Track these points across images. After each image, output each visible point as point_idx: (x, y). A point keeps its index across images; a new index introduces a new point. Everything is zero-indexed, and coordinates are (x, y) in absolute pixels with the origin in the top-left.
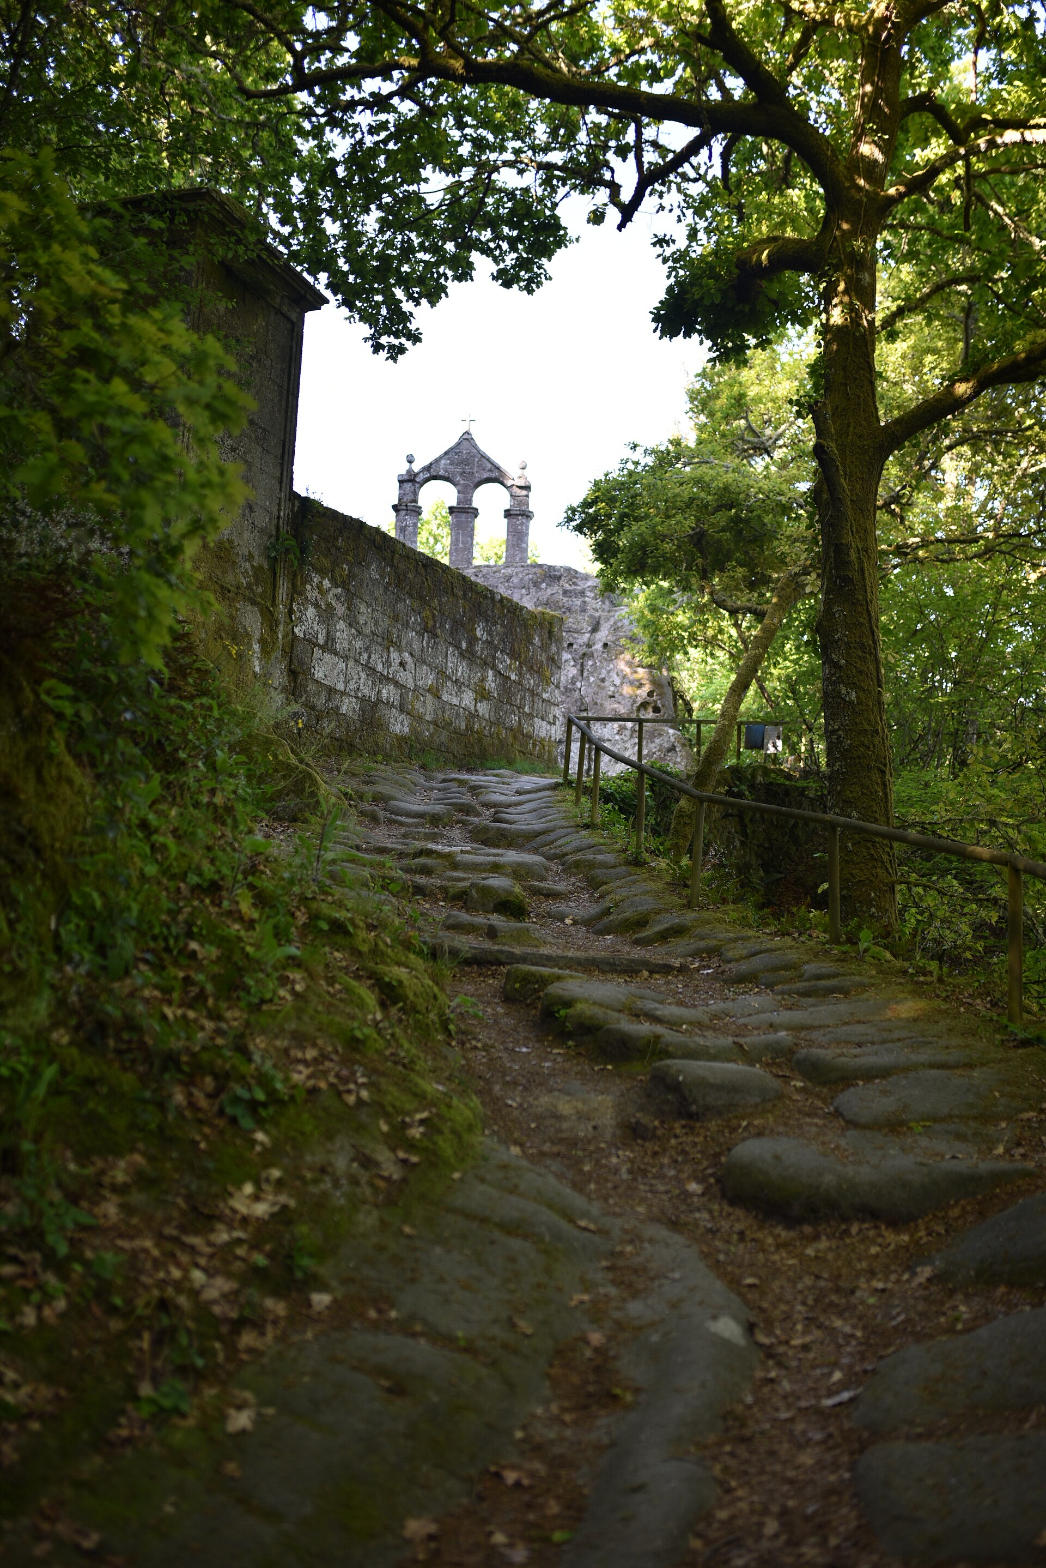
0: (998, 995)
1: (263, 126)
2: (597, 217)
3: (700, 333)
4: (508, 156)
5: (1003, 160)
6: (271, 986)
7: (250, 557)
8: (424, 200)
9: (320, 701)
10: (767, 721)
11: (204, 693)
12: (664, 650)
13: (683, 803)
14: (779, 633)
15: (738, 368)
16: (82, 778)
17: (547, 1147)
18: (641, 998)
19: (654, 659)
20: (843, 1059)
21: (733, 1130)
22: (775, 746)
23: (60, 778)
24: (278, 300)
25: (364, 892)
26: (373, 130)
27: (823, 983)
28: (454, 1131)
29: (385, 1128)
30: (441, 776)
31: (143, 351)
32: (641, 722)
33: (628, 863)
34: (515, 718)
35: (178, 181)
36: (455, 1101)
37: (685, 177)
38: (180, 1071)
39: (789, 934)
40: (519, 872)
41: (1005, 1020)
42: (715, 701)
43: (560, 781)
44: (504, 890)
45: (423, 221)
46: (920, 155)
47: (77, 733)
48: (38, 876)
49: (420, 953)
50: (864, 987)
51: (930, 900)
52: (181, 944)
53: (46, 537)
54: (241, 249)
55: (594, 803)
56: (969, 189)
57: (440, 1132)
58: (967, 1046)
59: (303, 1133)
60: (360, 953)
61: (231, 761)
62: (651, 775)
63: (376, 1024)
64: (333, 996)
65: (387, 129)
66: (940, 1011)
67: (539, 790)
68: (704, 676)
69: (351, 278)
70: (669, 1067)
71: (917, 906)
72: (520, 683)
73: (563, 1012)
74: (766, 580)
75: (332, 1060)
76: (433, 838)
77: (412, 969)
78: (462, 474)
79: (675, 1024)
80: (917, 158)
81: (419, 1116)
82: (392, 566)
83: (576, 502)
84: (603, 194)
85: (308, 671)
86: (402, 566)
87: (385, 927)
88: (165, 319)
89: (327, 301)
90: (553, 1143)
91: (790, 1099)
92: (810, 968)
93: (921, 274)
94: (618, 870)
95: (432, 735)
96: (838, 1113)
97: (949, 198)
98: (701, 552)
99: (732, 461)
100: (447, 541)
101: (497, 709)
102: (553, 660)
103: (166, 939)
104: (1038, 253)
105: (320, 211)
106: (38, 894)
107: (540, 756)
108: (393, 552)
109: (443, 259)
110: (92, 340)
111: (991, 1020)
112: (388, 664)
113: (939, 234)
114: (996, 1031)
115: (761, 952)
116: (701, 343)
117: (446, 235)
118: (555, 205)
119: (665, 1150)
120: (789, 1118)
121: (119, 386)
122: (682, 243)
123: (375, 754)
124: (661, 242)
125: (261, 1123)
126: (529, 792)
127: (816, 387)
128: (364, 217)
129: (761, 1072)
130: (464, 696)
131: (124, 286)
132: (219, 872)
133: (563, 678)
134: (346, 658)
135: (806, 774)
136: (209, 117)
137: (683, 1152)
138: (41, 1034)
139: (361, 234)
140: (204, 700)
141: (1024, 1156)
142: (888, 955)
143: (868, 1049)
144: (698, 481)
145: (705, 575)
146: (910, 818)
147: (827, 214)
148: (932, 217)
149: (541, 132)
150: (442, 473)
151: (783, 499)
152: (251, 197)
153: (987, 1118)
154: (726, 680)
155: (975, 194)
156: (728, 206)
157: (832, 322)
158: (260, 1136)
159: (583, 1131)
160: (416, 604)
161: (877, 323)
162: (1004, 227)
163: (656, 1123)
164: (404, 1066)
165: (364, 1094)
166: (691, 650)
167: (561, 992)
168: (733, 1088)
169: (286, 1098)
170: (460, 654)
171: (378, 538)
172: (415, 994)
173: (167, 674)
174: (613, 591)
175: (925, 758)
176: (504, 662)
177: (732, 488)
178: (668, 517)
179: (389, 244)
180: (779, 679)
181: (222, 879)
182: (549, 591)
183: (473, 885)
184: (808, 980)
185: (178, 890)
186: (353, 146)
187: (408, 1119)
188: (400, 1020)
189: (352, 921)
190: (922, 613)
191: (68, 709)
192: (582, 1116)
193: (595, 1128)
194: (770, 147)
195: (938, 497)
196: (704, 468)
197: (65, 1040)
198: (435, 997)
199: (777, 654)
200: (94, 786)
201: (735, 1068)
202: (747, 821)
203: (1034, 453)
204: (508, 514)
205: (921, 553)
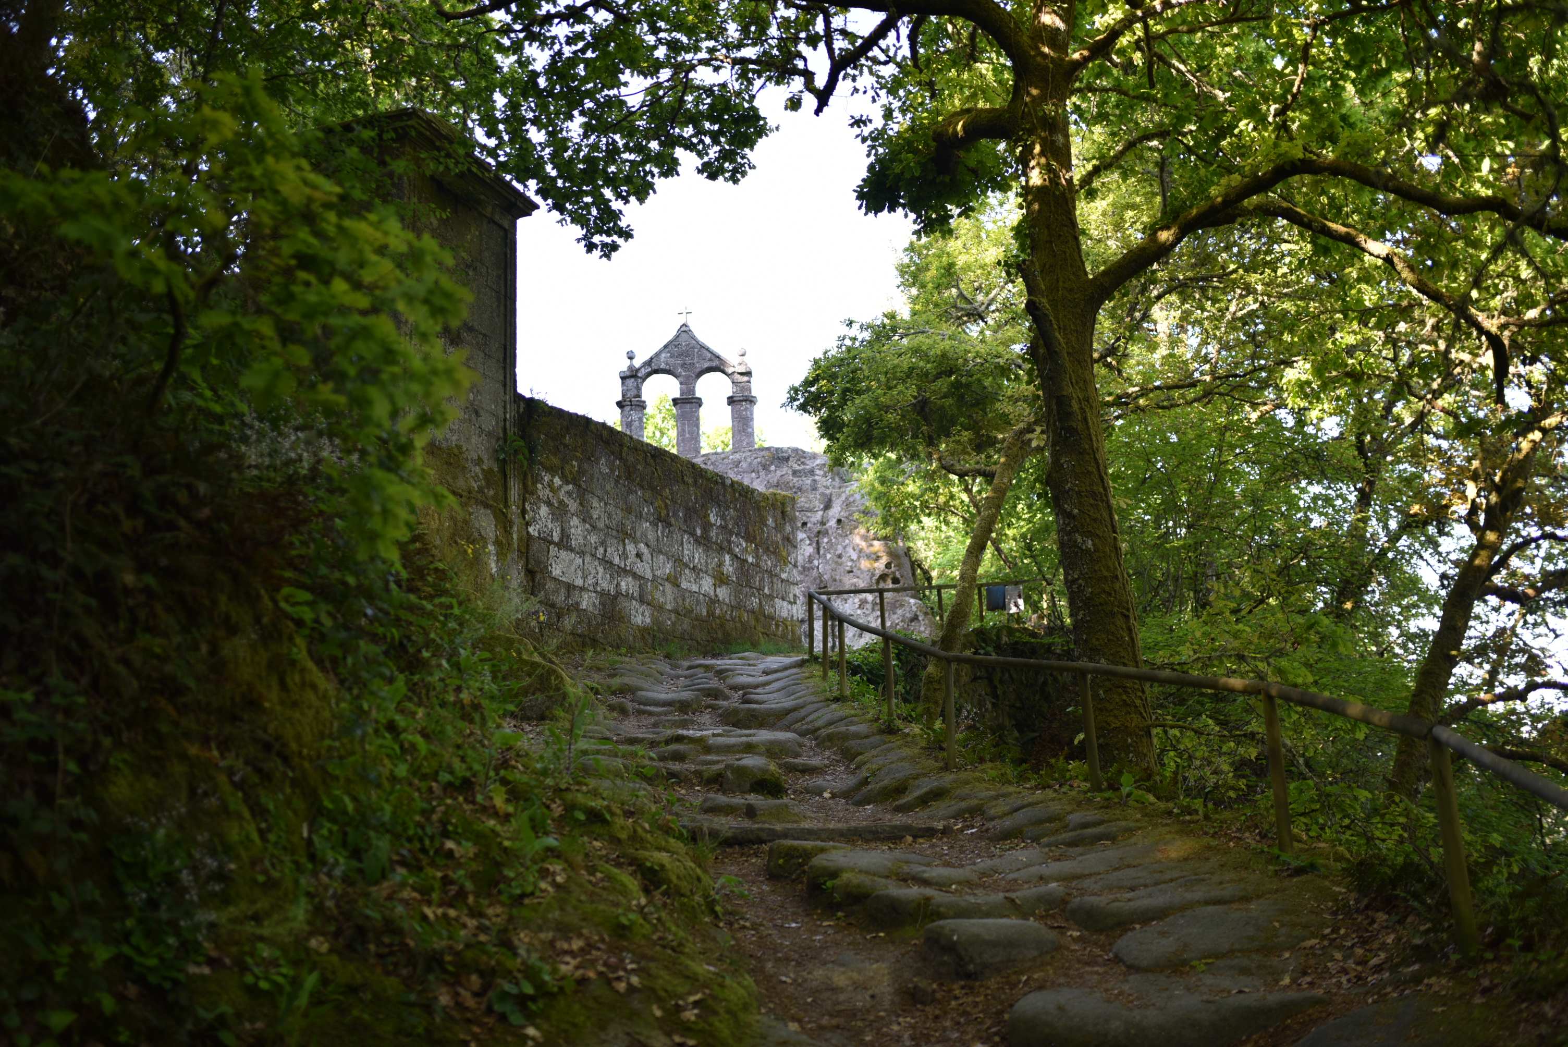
0: (1266, 827)
1: (463, 47)
2: (794, 104)
3: (904, 206)
4: (704, 55)
5: (1179, 21)
6: (531, 879)
7: (479, 461)
8: (624, 103)
9: (560, 599)
10: (1006, 582)
11: (443, 592)
12: (897, 521)
13: (930, 669)
14: (1009, 494)
15: (943, 237)
16: (326, 684)
17: (825, 1021)
18: (907, 862)
19: (888, 531)
20: (1117, 904)
21: (1013, 986)
22: (1017, 605)
23: (303, 684)
24: (489, 209)
25: (618, 782)
26: (570, 41)
27: (1089, 831)
28: (729, 1011)
29: (658, 1013)
30: (686, 664)
31: (361, 252)
32: (881, 592)
33: (881, 732)
34: (755, 601)
35: (384, 104)
36: (728, 981)
37: (875, 61)
38: (445, 971)
39: (1049, 787)
40: (773, 751)
41: (1276, 851)
42: (953, 568)
43: (806, 657)
44: (760, 769)
45: (625, 123)
46: (1101, 21)
47: (317, 637)
48: (288, 782)
49: (680, 837)
50: (1130, 831)
51: (1188, 742)
52: (437, 844)
53: (276, 451)
54: (451, 163)
55: (841, 675)
56: (1150, 49)
57: (715, 1013)
58: (1241, 880)
59: (575, 1025)
60: (619, 841)
61: (475, 658)
62: (896, 641)
63: (641, 909)
64: (594, 885)
65: (584, 39)
66: (1209, 848)
67: (786, 668)
68: (940, 544)
69: (560, 183)
70: (942, 927)
71: (1175, 749)
72: (757, 565)
73: (829, 884)
74: (992, 442)
75: (599, 949)
76: (684, 724)
77: (673, 853)
78: (683, 366)
79: (944, 885)
80: (1097, 25)
81: (692, 999)
82: (621, 459)
83: (797, 382)
84: (798, 83)
85: (545, 569)
86: (631, 459)
87: (643, 813)
88: (380, 222)
89: (537, 207)
90: (831, 1016)
91: (1068, 949)
92: (1075, 818)
93: (1113, 134)
94: (872, 739)
95: (674, 624)
96: (1117, 959)
97: (1131, 60)
98: (925, 419)
99: (948, 329)
100: (673, 434)
101: (737, 593)
102: (788, 539)
103: (421, 840)
104: (1223, 105)
105: (524, 121)
106: (288, 803)
107: (784, 636)
108: (621, 445)
109: (648, 157)
110: (309, 246)
111: (1262, 852)
112: (624, 556)
113: (1125, 93)
114: (1268, 862)
115: (1023, 807)
116: (906, 216)
117: (649, 135)
118: (753, 97)
119: (946, 1013)
120: (1068, 968)
121: (340, 286)
122: (878, 123)
123: (618, 647)
124: (858, 122)
125: (531, 1018)
126: (776, 671)
127: (1022, 248)
128: (568, 124)
129: (1036, 924)
130: (703, 582)
131: (338, 190)
132: (470, 769)
133: (800, 558)
134: (582, 554)
135: (1050, 630)
136: (411, 44)
137: (965, 1013)
138: (300, 941)
139: (566, 139)
140: (443, 599)
141: (1311, 984)
142: (1151, 798)
143: (1141, 892)
144: (916, 351)
145: (931, 442)
146: (1159, 661)
147: (1016, 82)
148: (1117, 79)
149: (733, 30)
150: (663, 366)
151: (1001, 361)
152: (456, 115)
153: (1269, 949)
154: (960, 545)
155: (1156, 54)
156: (919, 83)
157: (1031, 183)
158: (531, 1031)
159: (861, 1001)
160: (648, 495)
161: (1076, 182)
162: (1187, 83)
163: (935, 986)
164: (673, 949)
165: (635, 980)
166: (924, 519)
167: (825, 863)
168: (1009, 943)
169: (555, 989)
170: (696, 540)
171: (605, 432)
172: (678, 878)
173: (404, 575)
174: (842, 465)
175: (1167, 605)
176: (740, 545)
177: (950, 355)
178: (890, 388)
179: (594, 147)
180: (1014, 539)
181: (474, 776)
182: (779, 473)
183: (727, 766)
184: (1074, 829)
185: (430, 790)
186: (553, 57)
187: (681, 1002)
188: (665, 905)
189: (608, 808)
190: (1149, 461)
191: (307, 615)
192: (858, 987)
193: (872, 997)
194: (955, 26)
195: (1153, 347)
196: (921, 337)
197: (325, 948)
198: (699, 879)
199: (1009, 515)
200: (338, 690)
201: (1011, 923)
202: (996, 682)
203: (1241, 296)
204: (731, 401)
205: (1141, 402)
